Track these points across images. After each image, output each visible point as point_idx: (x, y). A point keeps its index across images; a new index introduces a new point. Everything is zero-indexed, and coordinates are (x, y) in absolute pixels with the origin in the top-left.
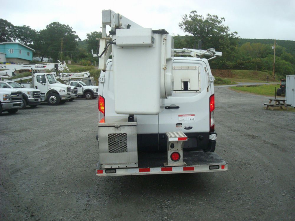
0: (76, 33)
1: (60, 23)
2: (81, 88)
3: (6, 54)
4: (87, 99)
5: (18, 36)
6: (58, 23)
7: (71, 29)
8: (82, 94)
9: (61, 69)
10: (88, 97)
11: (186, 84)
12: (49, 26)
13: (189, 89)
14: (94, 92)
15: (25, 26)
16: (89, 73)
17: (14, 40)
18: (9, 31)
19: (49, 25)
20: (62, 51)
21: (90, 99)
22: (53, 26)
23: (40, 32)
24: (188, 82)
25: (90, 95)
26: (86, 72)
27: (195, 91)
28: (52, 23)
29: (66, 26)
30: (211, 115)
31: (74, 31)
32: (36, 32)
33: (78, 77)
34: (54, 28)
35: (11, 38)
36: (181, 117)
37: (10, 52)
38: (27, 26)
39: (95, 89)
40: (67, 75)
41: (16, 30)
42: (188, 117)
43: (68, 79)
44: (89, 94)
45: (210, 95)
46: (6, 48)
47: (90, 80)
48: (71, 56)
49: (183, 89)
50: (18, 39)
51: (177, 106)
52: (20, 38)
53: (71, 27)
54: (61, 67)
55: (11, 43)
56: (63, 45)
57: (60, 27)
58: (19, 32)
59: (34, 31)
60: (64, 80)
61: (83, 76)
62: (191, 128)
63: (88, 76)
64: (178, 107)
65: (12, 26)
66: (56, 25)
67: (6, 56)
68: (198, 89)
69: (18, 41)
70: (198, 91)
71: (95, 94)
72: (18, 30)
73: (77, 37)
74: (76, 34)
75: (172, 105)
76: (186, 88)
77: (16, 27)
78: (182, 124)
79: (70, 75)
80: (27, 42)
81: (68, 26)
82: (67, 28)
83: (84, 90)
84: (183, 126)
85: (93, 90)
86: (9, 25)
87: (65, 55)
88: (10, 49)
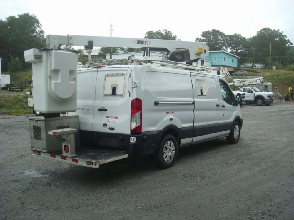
0: (286, 37)
1: (270, 29)
2: (253, 94)
3: (211, 62)
4: (257, 105)
5: (229, 45)
6: (269, 28)
7: (282, 34)
8: (253, 100)
9: (223, 75)
10: (258, 103)
11: (114, 89)
12: (259, 33)
13: (116, 94)
14: (265, 99)
15: (236, 34)
16: (262, 79)
17: (226, 48)
18: (221, 40)
19: (260, 31)
20: (270, 56)
21: (261, 105)
22: (263, 31)
23: (250, 39)
24: (116, 87)
25: (261, 102)
26: (259, 78)
27: (121, 96)
28: (262, 29)
29: (277, 30)
30: (132, 119)
31: (285, 35)
32: (247, 39)
33: (252, 83)
34: (264, 34)
35: (224, 46)
36: (108, 118)
37: (216, 60)
38: (238, 34)
39: (267, 96)
40: (241, 81)
41: (228, 38)
42: (112, 119)
43: (242, 85)
44: (260, 100)
45: (132, 100)
46: (212, 56)
47: (266, 86)
48: (280, 62)
49: (111, 94)
50: (229, 47)
51: (106, 108)
52: (232, 46)
53: (282, 32)
54: (223, 74)
55: (223, 51)
56: (271, 50)
57: (270, 33)
58: (230, 40)
59: (244, 38)
60: (238, 86)
61: (256, 82)
62: (113, 129)
63: (261, 82)
64: (106, 110)
65: (224, 35)
66: (266, 30)
67: (211, 64)
68: (123, 94)
69: (230, 49)
70: (122, 96)
71: (266, 100)
72: (229, 38)
73: (289, 41)
74: (286, 39)
75: (102, 107)
76: (114, 93)
77: (228, 36)
78: (107, 125)
79: (244, 81)
80: (238, 49)
81: (278, 30)
82: (278, 33)
83: (255, 96)
84: (108, 126)
85: (264, 96)
86: (222, 34)
87: (274, 60)
88: (216, 58)
